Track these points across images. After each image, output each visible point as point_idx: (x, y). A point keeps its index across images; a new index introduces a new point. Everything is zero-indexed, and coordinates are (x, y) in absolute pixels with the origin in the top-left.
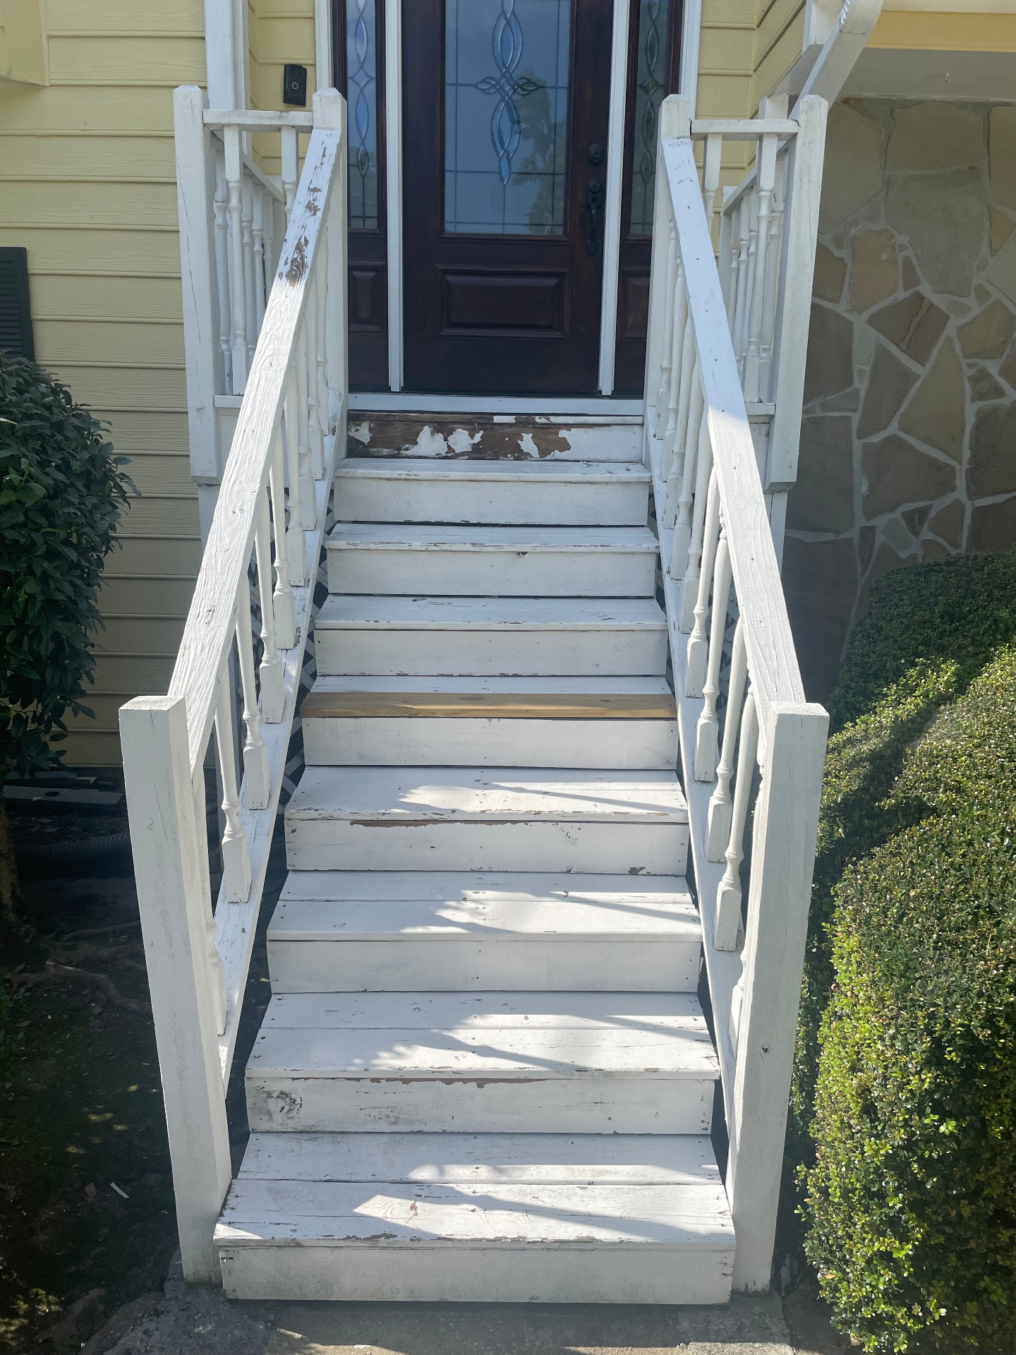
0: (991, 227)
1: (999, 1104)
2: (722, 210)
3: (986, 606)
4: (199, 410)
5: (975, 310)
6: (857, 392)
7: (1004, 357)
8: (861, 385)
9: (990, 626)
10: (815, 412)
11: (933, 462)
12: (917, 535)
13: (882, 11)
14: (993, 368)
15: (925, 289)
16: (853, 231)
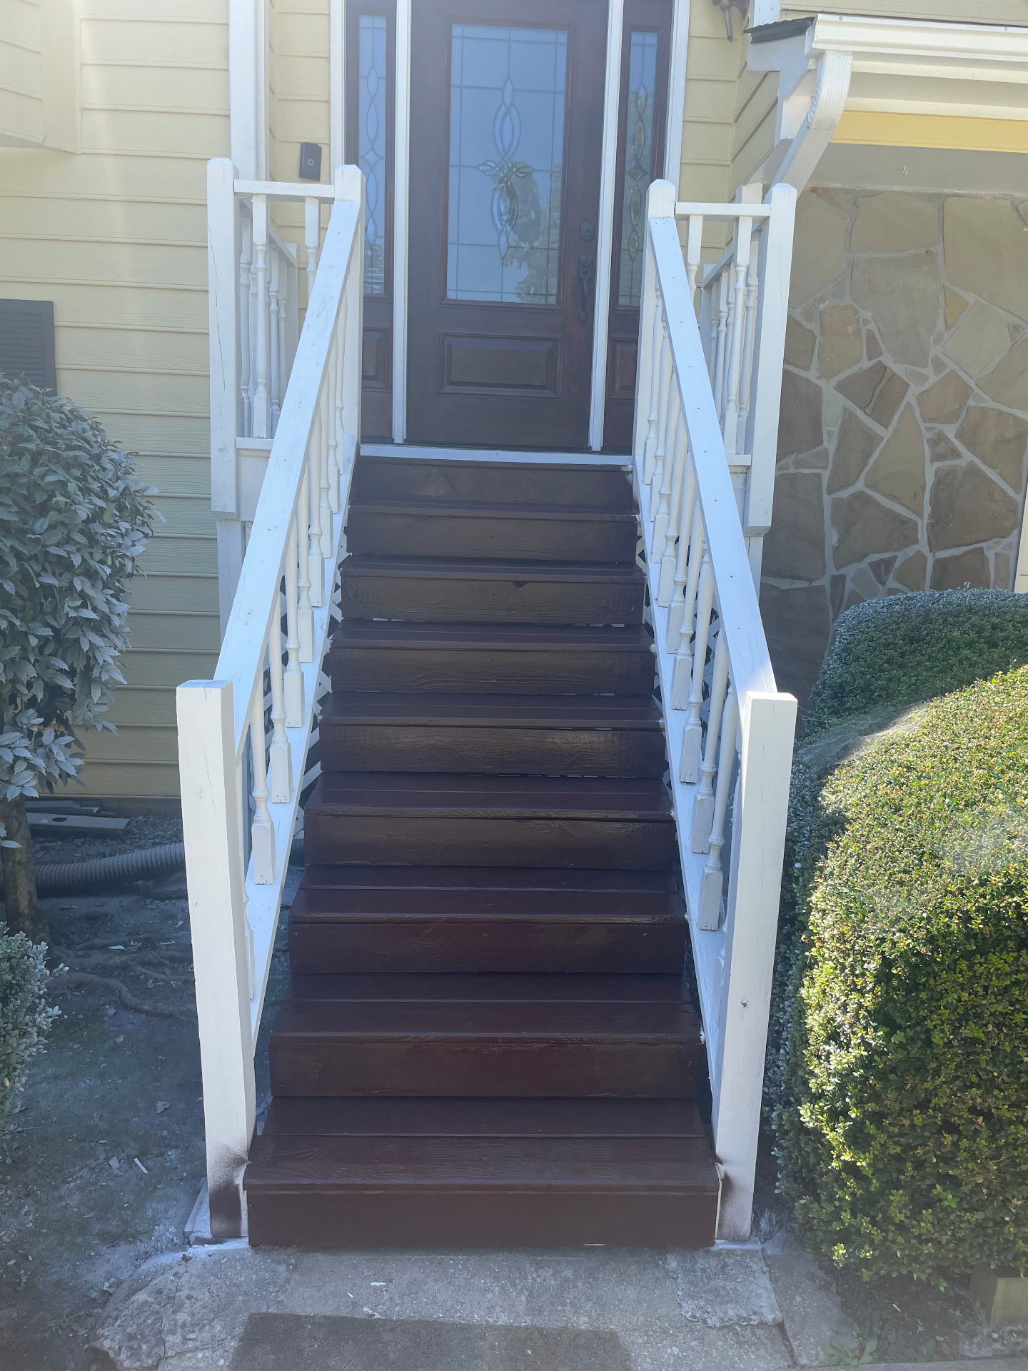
0: (946, 305)
1: (940, 1015)
2: (703, 285)
3: (942, 629)
4: (221, 450)
5: (933, 379)
6: (826, 452)
7: (959, 422)
8: (830, 445)
9: (945, 645)
10: (788, 469)
11: (896, 516)
12: (883, 583)
13: (845, 111)
14: (950, 431)
15: (887, 359)
16: (821, 306)
